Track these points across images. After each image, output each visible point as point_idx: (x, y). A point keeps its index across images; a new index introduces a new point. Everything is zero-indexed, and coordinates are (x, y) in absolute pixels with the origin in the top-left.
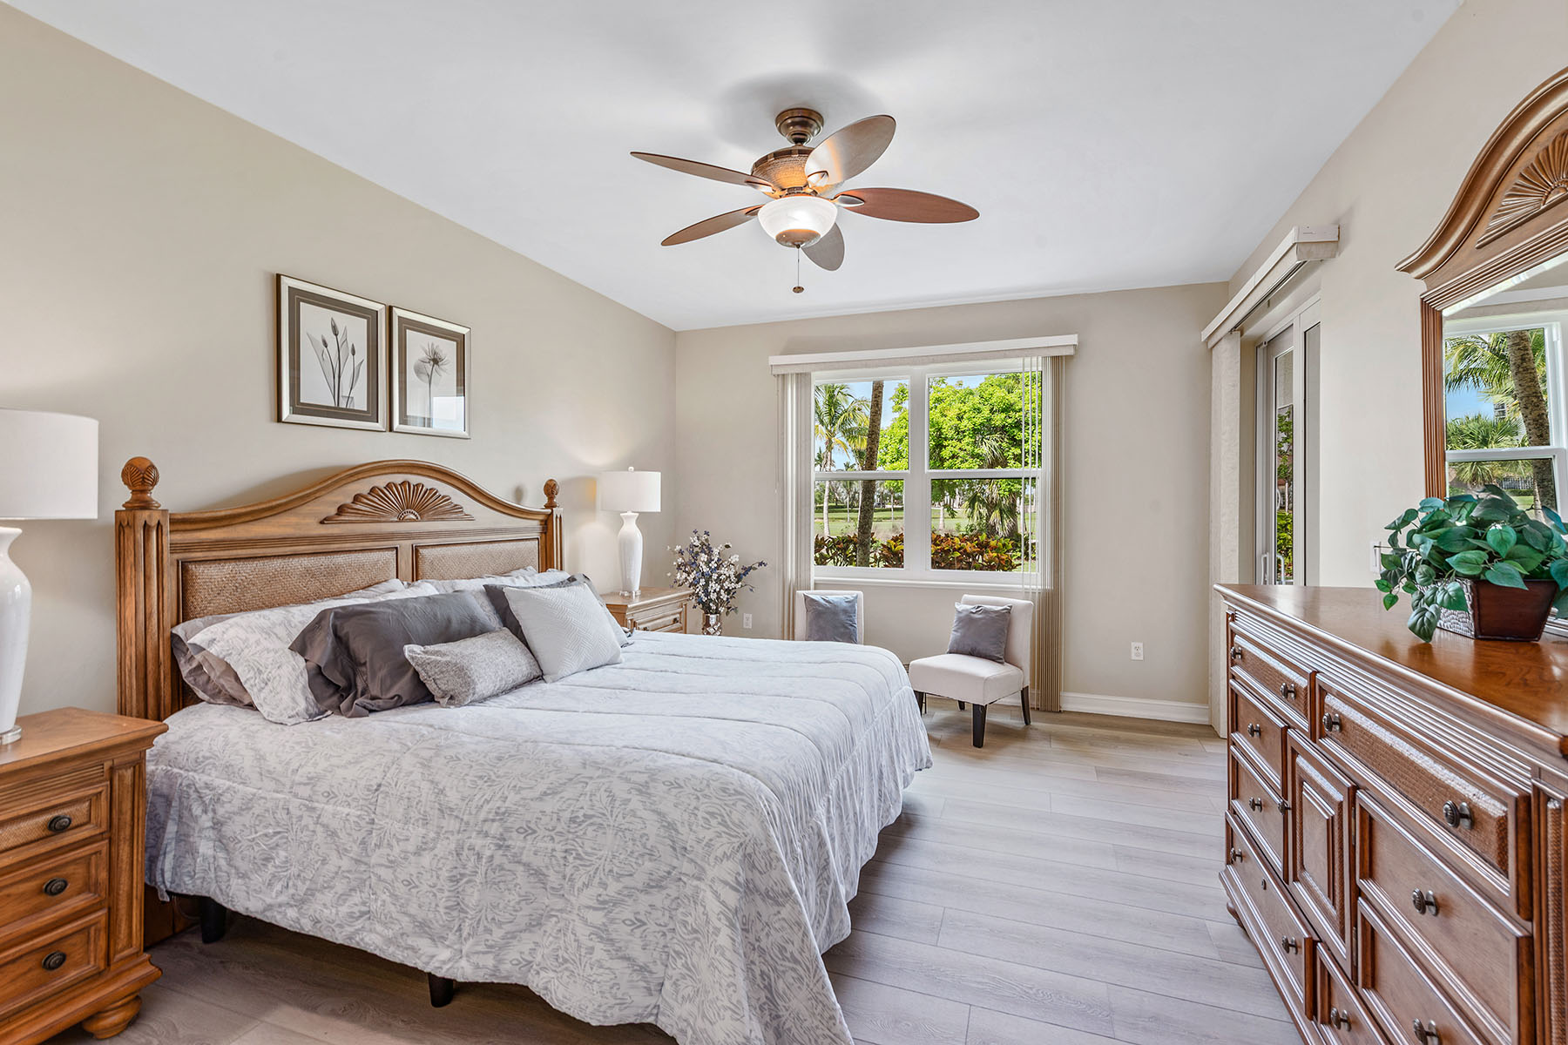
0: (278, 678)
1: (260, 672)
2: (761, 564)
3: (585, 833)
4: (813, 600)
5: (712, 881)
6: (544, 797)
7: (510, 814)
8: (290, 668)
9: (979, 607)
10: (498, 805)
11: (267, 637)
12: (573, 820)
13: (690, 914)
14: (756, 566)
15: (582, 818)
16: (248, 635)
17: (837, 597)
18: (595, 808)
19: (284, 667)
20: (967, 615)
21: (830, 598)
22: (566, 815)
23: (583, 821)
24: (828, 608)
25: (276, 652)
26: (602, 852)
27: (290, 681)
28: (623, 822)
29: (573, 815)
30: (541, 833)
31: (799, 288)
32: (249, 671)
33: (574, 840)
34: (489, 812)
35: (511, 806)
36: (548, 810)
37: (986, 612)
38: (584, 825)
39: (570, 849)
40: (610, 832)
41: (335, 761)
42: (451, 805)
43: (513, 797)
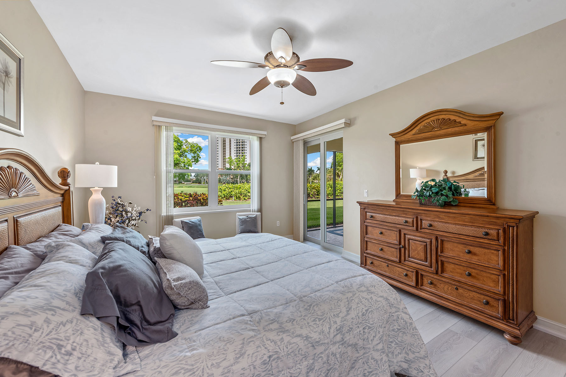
0: (85, 343)
1: (60, 347)
2: (147, 210)
3: (368, 317)
4: (186, 222)
5: (402, 309)
6: (349, 312)
7: (342, 327)
8: (92, 330)
9: (247, 217)
10: (336, 327)
11: (53, 312)
12: (363, 315)
13: (395, 326)
14: (146, 211)
15: (365, 312)
16: (31, 319)
17: (194, 219)
18: (366, 306)
19: (86, 331)
20: (245, 220)
21: (193, 220)
22: (360, 314)
23: (366, 313)
24: (194, 225)
25: (72, 322)
26: (375, 321)
27: (98, 340)
28: (377, 306)
29: (362, 313)
30: (354, 328)
31: (282, 102)
32: (45, 352)
33: (365, 322)
34: (334, 332)
35: (341, 323)
36: (354, 316)
37: (250, 218)
38: (367, 314)
39: (365, 327)
40: (375, 311)
41: (225, 364)
42: (317, 340)
43: (338, 320)
